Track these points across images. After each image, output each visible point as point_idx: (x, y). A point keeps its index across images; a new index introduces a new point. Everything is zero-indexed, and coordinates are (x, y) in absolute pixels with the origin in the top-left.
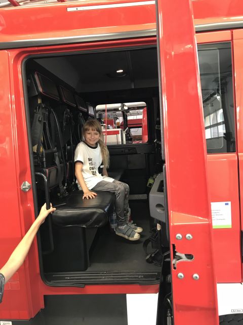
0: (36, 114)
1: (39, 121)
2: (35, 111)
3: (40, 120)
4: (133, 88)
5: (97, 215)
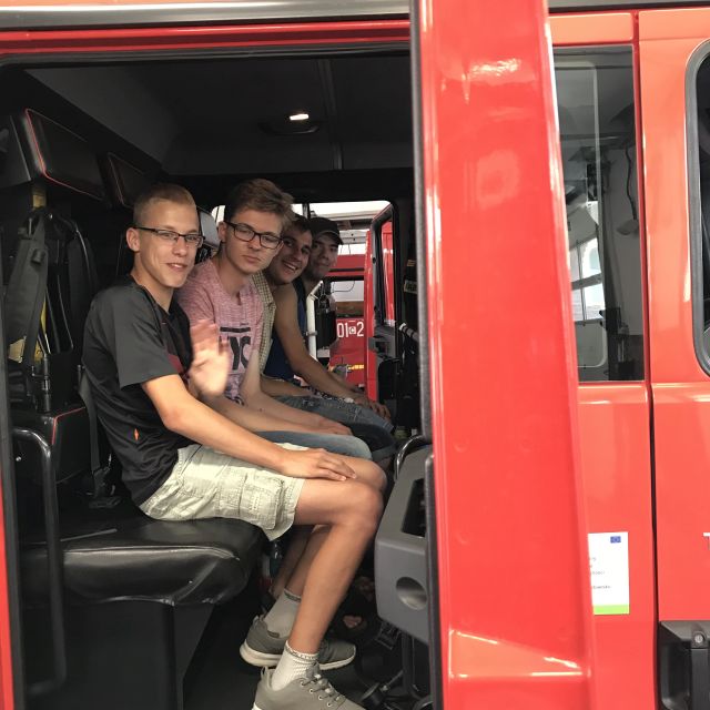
0: (23, 243)
1: (33, 262)
2: (23, 230)
3: (38, 259)
4: (340, 167)
5: (212, 566)
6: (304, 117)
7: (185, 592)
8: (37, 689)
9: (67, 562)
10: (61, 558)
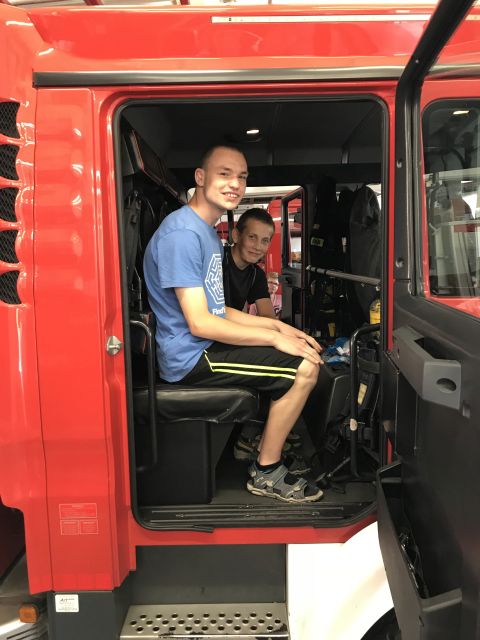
0: (126, 211)
1: (132, 223)
3: (134, 220)
4: (271, 164)
5: (240, 401)
6: (256, 131)
7: (224, 415)
8: (141, 469)
9: (158, 397)
10: (155, 395)
